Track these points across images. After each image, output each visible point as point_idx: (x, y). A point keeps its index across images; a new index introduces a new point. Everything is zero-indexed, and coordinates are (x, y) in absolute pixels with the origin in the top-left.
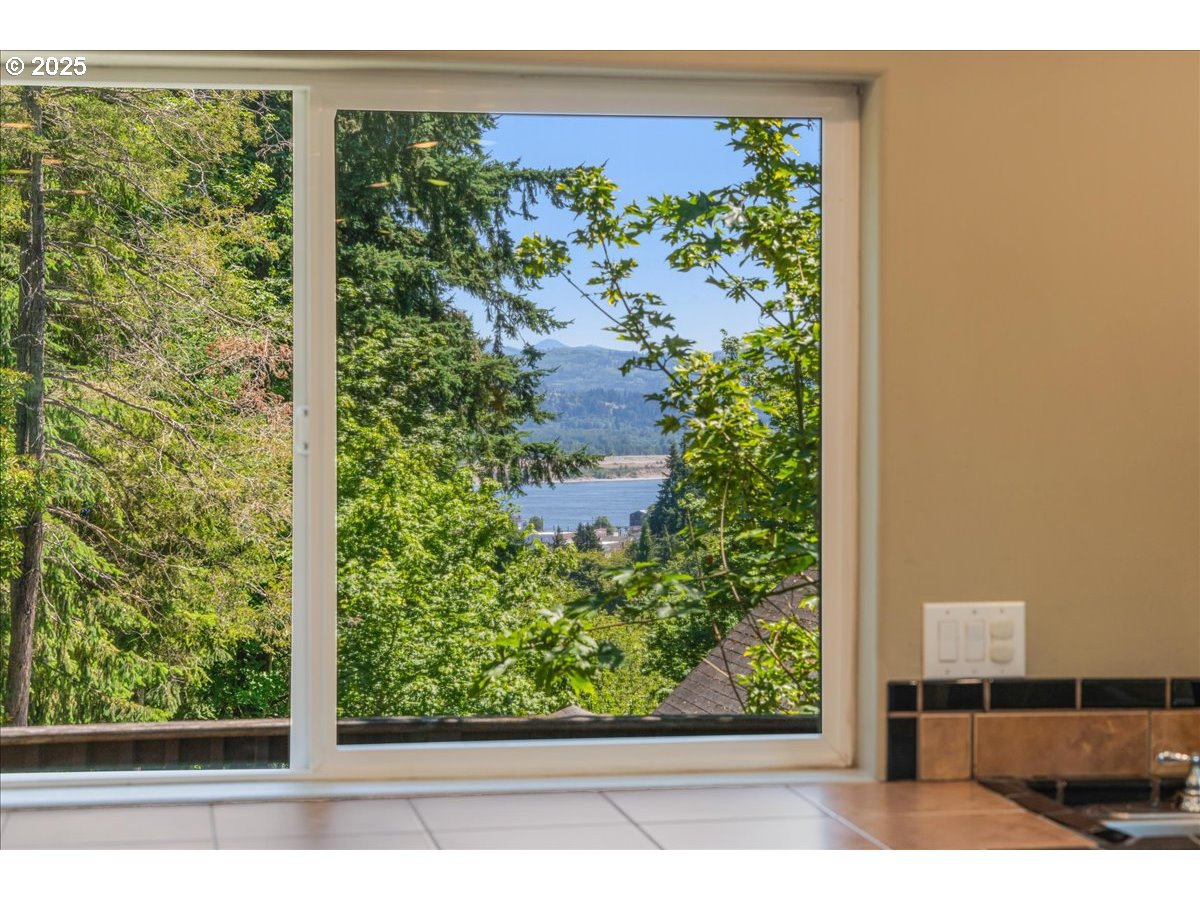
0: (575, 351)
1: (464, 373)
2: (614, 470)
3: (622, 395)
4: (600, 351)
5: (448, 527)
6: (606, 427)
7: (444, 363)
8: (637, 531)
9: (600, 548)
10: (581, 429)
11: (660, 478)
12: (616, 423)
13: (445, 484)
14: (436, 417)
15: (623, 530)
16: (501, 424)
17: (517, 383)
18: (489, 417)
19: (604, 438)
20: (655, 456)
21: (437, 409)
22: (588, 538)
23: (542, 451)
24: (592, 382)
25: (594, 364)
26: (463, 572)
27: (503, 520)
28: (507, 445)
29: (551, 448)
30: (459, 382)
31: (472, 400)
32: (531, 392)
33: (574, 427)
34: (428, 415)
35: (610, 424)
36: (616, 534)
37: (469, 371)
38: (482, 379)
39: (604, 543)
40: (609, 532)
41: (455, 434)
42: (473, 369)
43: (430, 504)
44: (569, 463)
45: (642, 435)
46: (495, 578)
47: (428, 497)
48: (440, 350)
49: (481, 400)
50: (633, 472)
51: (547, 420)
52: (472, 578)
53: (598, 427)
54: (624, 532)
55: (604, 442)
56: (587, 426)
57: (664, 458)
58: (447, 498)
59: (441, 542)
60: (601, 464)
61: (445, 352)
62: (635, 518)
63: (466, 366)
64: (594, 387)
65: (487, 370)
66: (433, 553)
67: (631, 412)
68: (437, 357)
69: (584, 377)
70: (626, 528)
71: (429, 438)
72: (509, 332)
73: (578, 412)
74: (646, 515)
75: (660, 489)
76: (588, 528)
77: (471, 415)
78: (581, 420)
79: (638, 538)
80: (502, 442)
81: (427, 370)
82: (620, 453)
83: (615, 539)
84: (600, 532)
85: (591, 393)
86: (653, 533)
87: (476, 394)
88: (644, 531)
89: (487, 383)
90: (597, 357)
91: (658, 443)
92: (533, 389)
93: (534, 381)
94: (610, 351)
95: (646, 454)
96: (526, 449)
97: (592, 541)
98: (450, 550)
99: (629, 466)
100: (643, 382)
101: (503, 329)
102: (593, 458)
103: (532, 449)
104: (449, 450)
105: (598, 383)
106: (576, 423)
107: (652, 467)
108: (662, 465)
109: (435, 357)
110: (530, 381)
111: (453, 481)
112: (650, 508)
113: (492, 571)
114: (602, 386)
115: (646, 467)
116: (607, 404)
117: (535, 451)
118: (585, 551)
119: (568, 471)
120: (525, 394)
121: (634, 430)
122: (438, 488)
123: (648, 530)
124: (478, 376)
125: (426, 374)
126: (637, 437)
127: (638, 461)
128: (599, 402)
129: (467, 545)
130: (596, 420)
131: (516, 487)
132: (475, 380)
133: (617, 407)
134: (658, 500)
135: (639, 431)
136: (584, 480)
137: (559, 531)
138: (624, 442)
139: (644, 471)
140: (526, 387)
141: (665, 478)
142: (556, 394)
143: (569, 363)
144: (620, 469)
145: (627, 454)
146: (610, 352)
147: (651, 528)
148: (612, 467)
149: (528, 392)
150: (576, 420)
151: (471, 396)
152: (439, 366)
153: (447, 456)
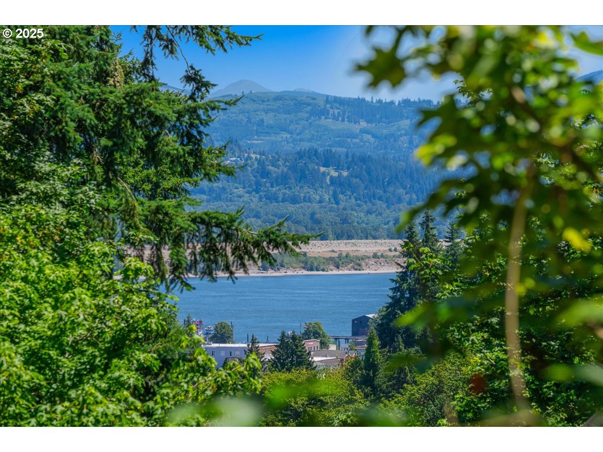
0: (279, 97)
1: (97, 105)
2: (331, 259)
3: (343, 157)
4: (314, 97)
5: (63, 332)
6: (320, 202)
7: (67, 87)
8: (361, 343)
9: (310, 365)
10: (287, 204)
11: (393, 270)
12: (335, 196)
13: (67, 266)
14: (54, 167)
15: (342, 341)
16: (166, 185)
17: (178, 119)
18: (148, 176)
19: (317, 216)
20: (388, 241)
21: (57, 156)
22: (293, 353)
23: (218, 225)
24: (301, 140)
25: (306, 115)
26: (84, 401)
27: (149, 316)
28: (166, 214)
29: (232, 221)
30: (90, 117)
31: (110, 143)
32: (200, 133)
33: (276, 200)
34: (43, 166)
35: (327, 197)
36: (333, 348)
37: (106, 100)
38: (125, 113)
39: (316, 359)
40: (323, 344)
41: (84, 193)
42: (112, 98)
43: (42, 297)
44: (257, 244)
45: (369, 212)
46: (136, 409)
47: (41, 286)
48: (60, 66)
49: (124, 143)
50: (357, 262)
51: (222, 176)
52: (100, 409)
53: (310, 201)
54: (344, 345)
55: (318, 222)
56: (294, 200)
57: (397, 243)
58: (69, 286)
59: (53, 353)
60: (304, 248)
61: (68, 70)
62: (360, 325)
63: (103, 93)
64: (305, 146)
65: (134, 98)
66: (40, 370)
67: (355, 180)
68: (56, 77)
69: (290, 133)
70: (347, 339)
71: (46, 199)
72: (166, 47)
73: (283, 180)
74: (374, 320)
75: (393, 285)
76: (294, 338)
77: (109, 165)
78: (287, 191)
79: (363, 353)
80: (158, 210)
81: (41, 96)
82: (338, 237)
83: (332, 353)
84: (311, 344)
85: (300, 155)
86: (383, 346)
87: (115, 133)
88: (370, 343)
89: (132, 118)
90: (309, 105)
91: (391, 223)
92: (202, 128)
93: (203, 117)
94: (328, 97)
95: (375, 238)
96: (194, 221)
97: (299, 357)
98: (68, 365)
99: (351, 254)
100: (372, 140)
101: (157, 42)
102: (293, 239)
103: (203, 222)
104: (75, 217)
105: (309, 140)
106: (281, 196)
107: (382, 256)
108: (397, 253)
109: (53, 76)
110: (198, 117)
111: (79, 262)
112: (380, 311)
113: (131, 399)
114: (315, 145)
115: (375, 256)
116: (322, 169)
117: (208, 225)
118: (289, 370)
119: (256, 256)
120: (190, 136)
121: (359, 206)
122: (55, 273)
123: (377, 342)
124: (120, 108)
125: (40, 102)
126: (362, 215)
127: (365, 247)
128: (311, 166)
129: (95, 357)
130: (305, 191)
131: (179, 278)
132: (115, 114)
133: (335, 174)
134: (390, 300)
135: (365, 207)
136: (290, 273)
137: (254, 341)
138: (344, 221)
139: (372, 262)
140: (192, 125)
141: (400, 270)
142: (253, 156)
143: (271, 115)
144: (340, 257)
145: (350, 237)
146: (327, 99)
147: (381, 339)
148: (328, 255)
149: (195, 133)
150: (281, 191)
151: (109, 138)
152: (59, 91)
153: (73, 226)
